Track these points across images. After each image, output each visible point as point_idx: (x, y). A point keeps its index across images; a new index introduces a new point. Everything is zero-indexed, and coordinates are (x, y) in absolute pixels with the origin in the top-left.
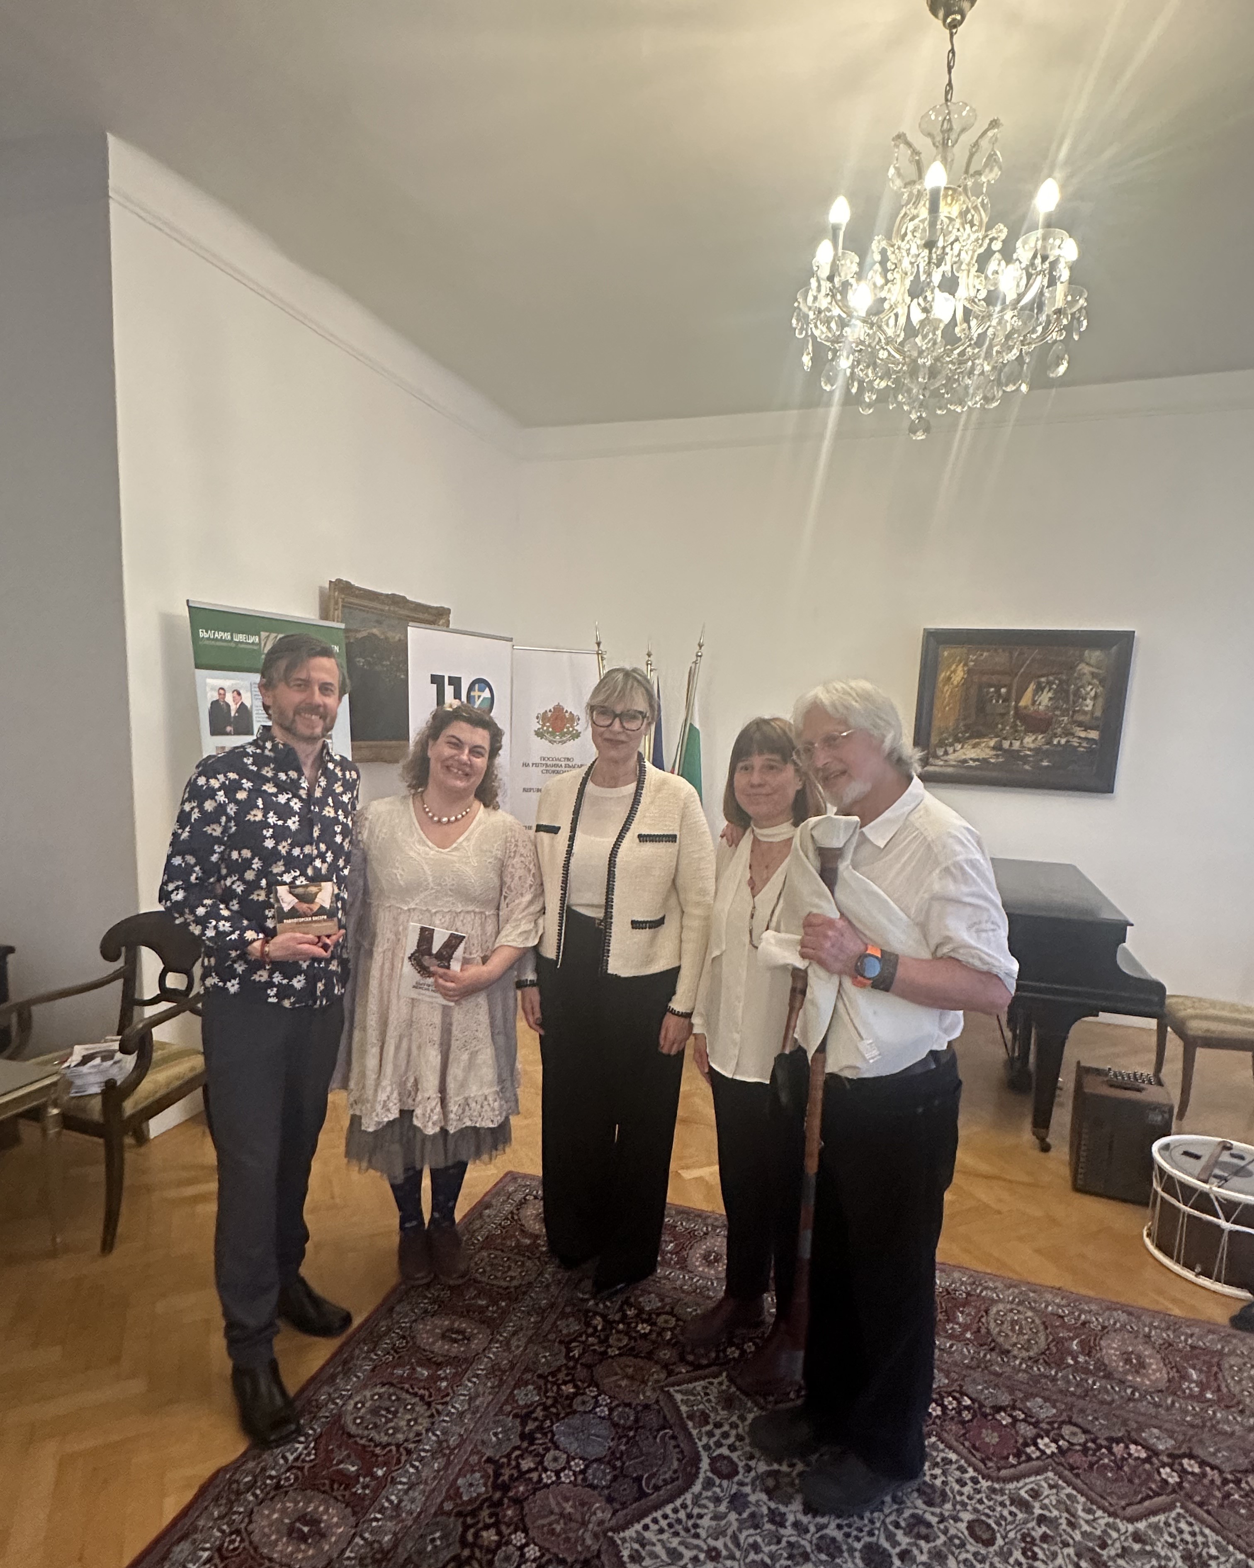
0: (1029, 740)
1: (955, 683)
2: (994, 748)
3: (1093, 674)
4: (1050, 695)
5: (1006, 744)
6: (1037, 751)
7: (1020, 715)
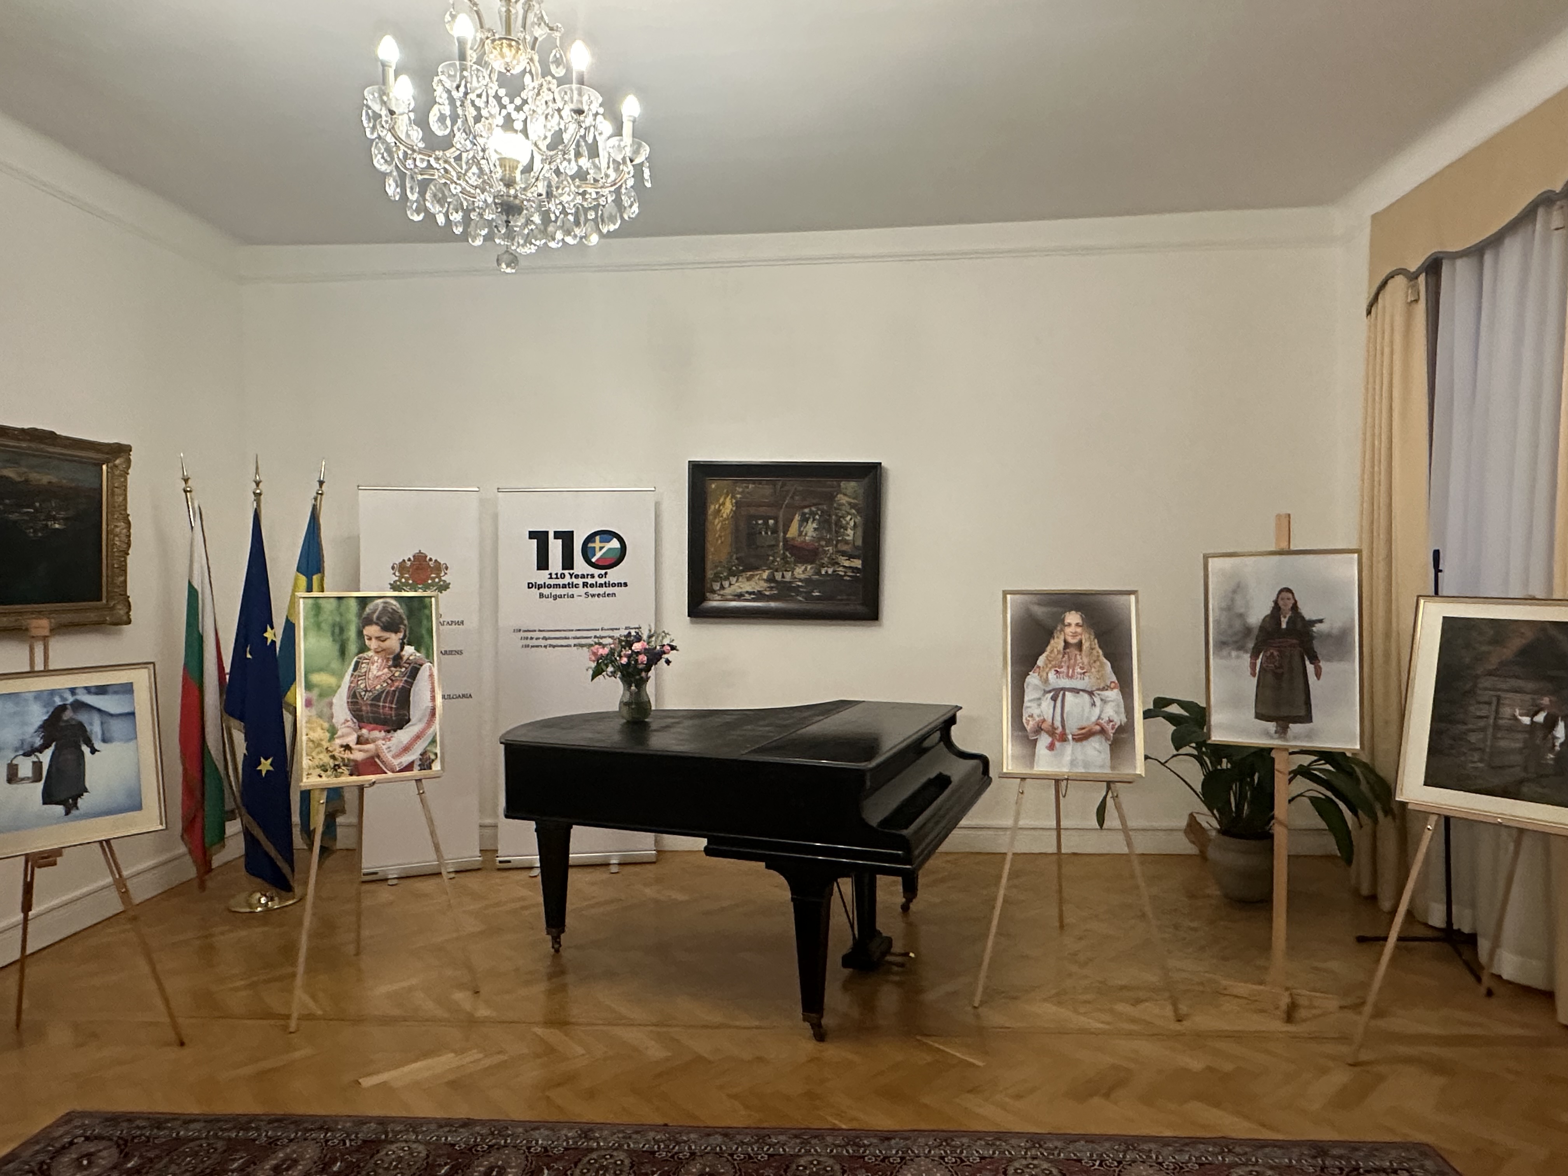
0: (799, 571)
1: (725, 516)
2: (768, 580)
3: (850, 504)
4: (815, 525)
5: (778, 576)
6: (808, 581)
7: (789, 546)
